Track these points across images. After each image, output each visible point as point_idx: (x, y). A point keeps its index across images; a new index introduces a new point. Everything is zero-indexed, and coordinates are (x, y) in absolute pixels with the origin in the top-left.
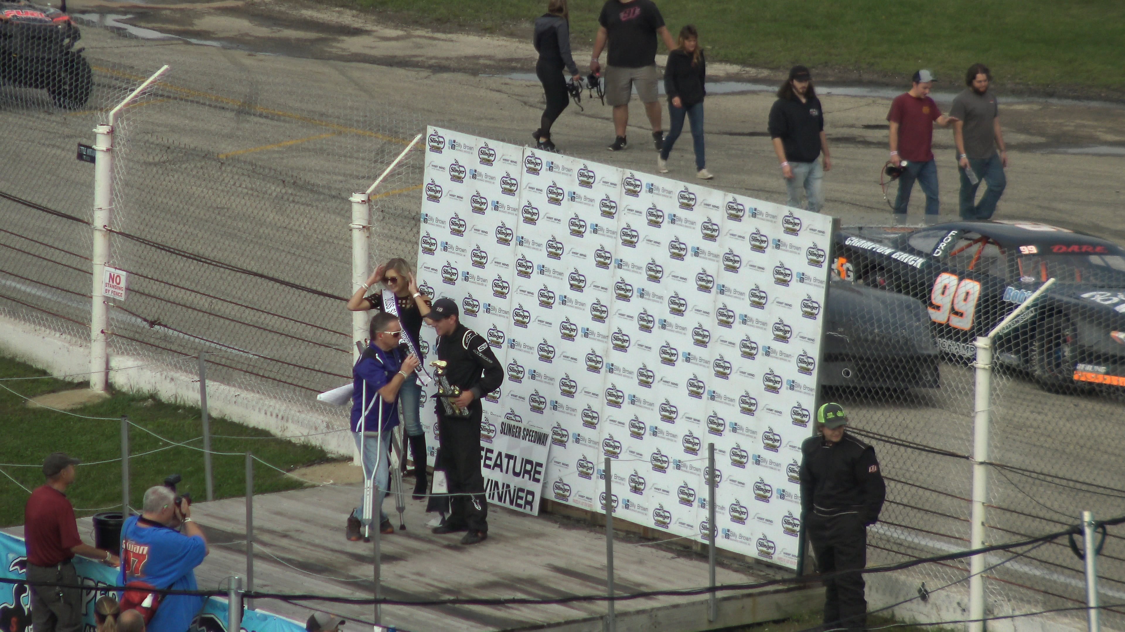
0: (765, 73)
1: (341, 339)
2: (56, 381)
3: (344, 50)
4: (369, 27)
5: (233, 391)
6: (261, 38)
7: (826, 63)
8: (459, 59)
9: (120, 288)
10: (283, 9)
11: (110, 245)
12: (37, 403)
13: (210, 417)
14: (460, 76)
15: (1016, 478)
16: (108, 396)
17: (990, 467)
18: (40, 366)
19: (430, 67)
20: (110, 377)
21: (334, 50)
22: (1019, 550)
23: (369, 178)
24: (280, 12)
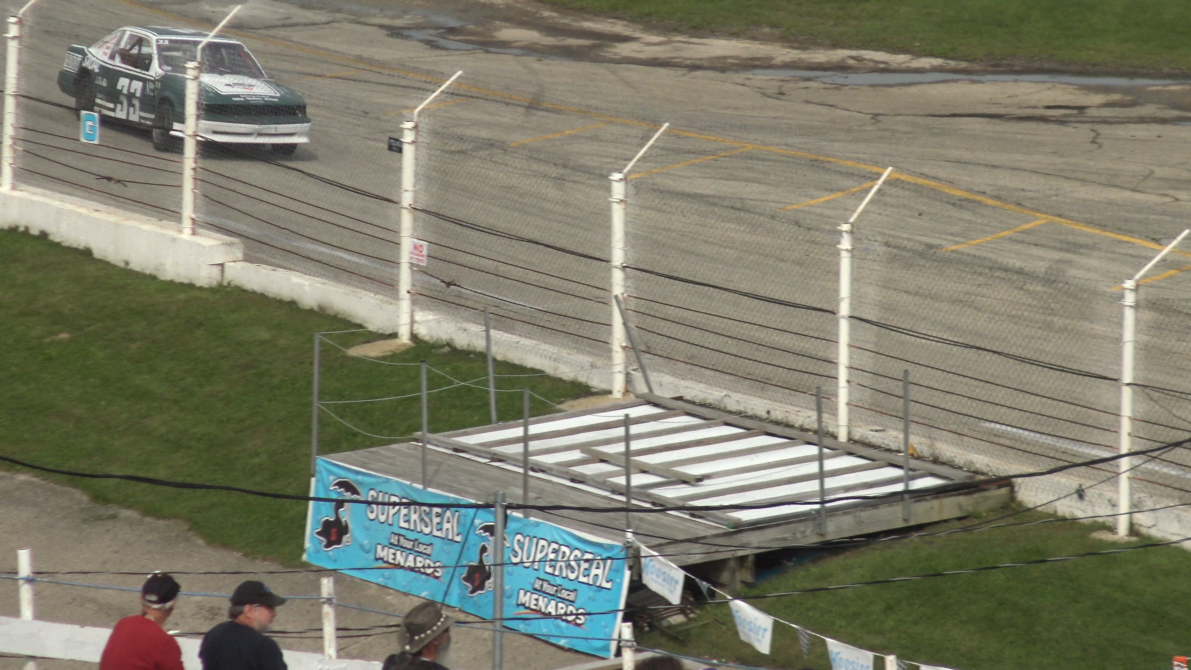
0: (964, 65)
1: (602, 293)
2: (371, 333)
3: (616, 54)
4: (637, 35)
5: (514, 338)
6: (549, 46)
7: (1014, 55)
8: (710, 59)
9: (422, 256)
10: (566, 21)
11: (415, 219)
12: (355, 352)
13: (495, 360)
14: (711, 74)
15: (1156, 395)
16: (414, 345)
17: (1135, 387)
18: (358, 321)
19: (686, 66)
20: (414, 329)
21: (607, 55)
22: (1155, 454)
23: (625, 160)
24: (565, 24)
